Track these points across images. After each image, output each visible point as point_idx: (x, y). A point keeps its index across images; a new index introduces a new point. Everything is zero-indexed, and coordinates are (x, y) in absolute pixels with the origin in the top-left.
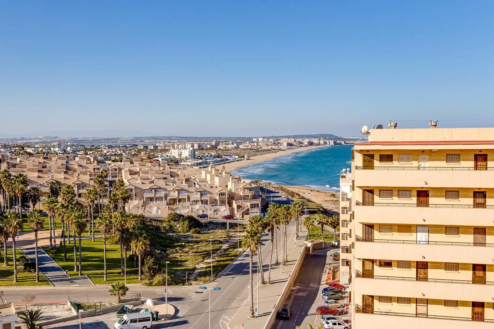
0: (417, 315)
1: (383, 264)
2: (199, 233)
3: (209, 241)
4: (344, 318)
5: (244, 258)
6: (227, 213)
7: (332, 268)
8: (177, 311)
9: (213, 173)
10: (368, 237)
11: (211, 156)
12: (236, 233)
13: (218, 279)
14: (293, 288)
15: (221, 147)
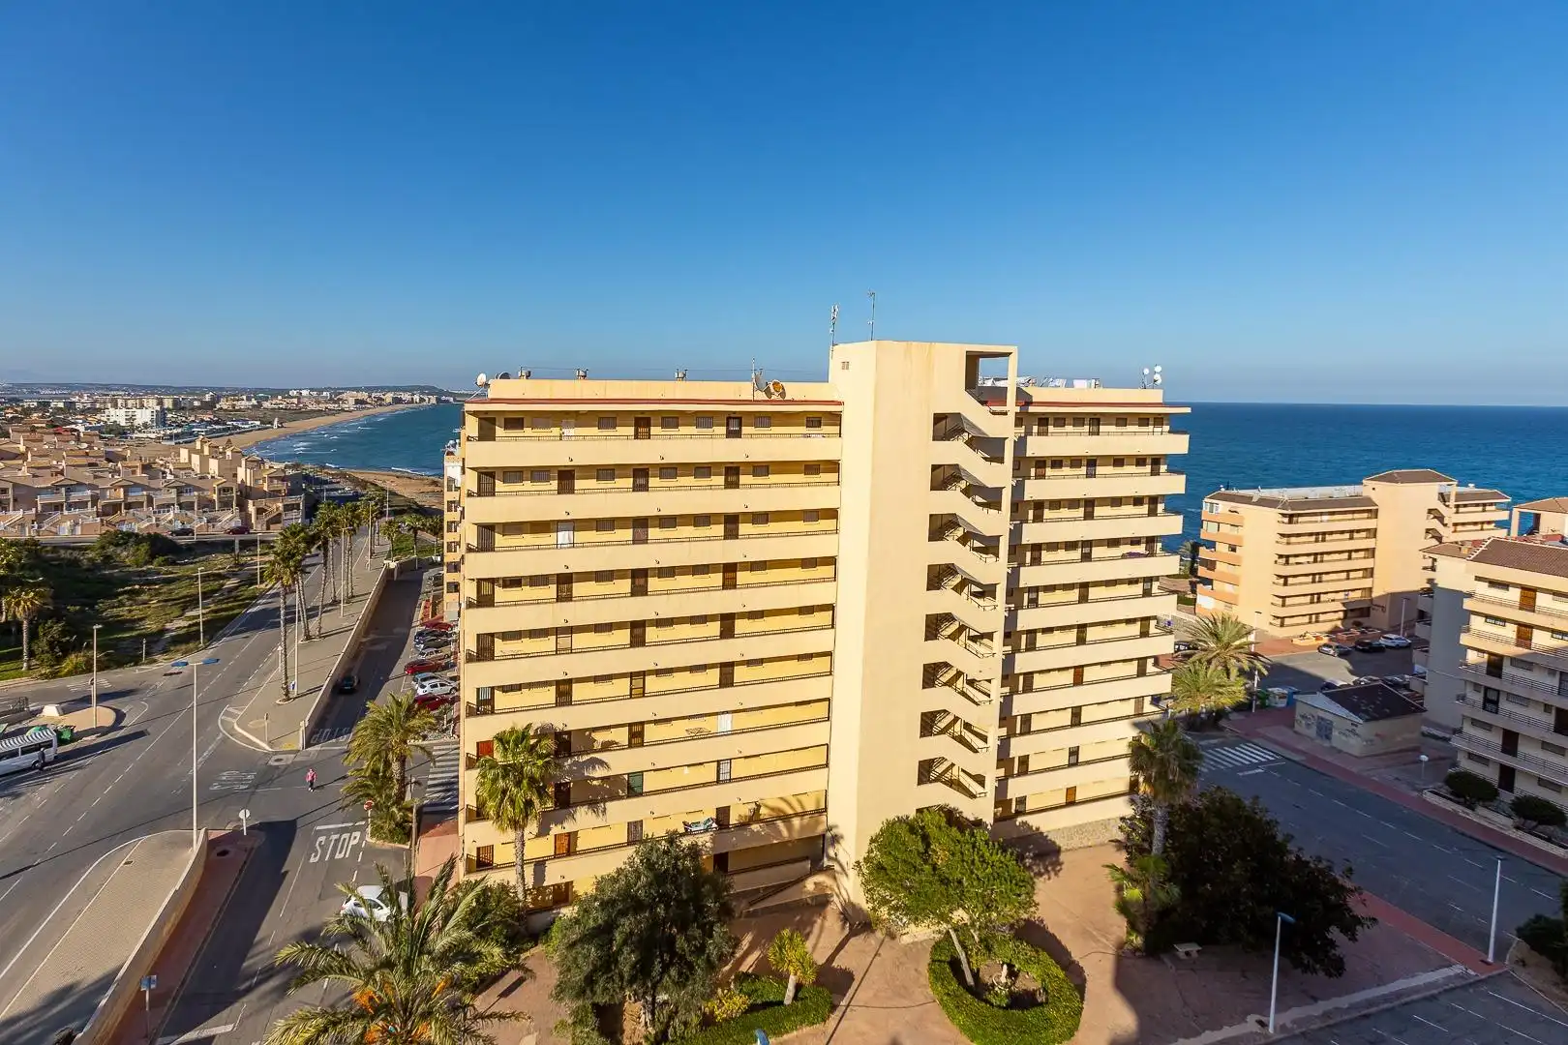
0: (557, 652)
1: (508, 583)
2: (174, 563)
3: (197, 577)
4: (450, 674)
5: (270, 600)
6: (237, 522)
7: (431, 599)
8: (120, 716)
9: (206, 451)
10: (485, 545)
11: (202, 420)
12: (254, 558)
13: (215, 644)
14: (364, 640)
15: (224, 404)
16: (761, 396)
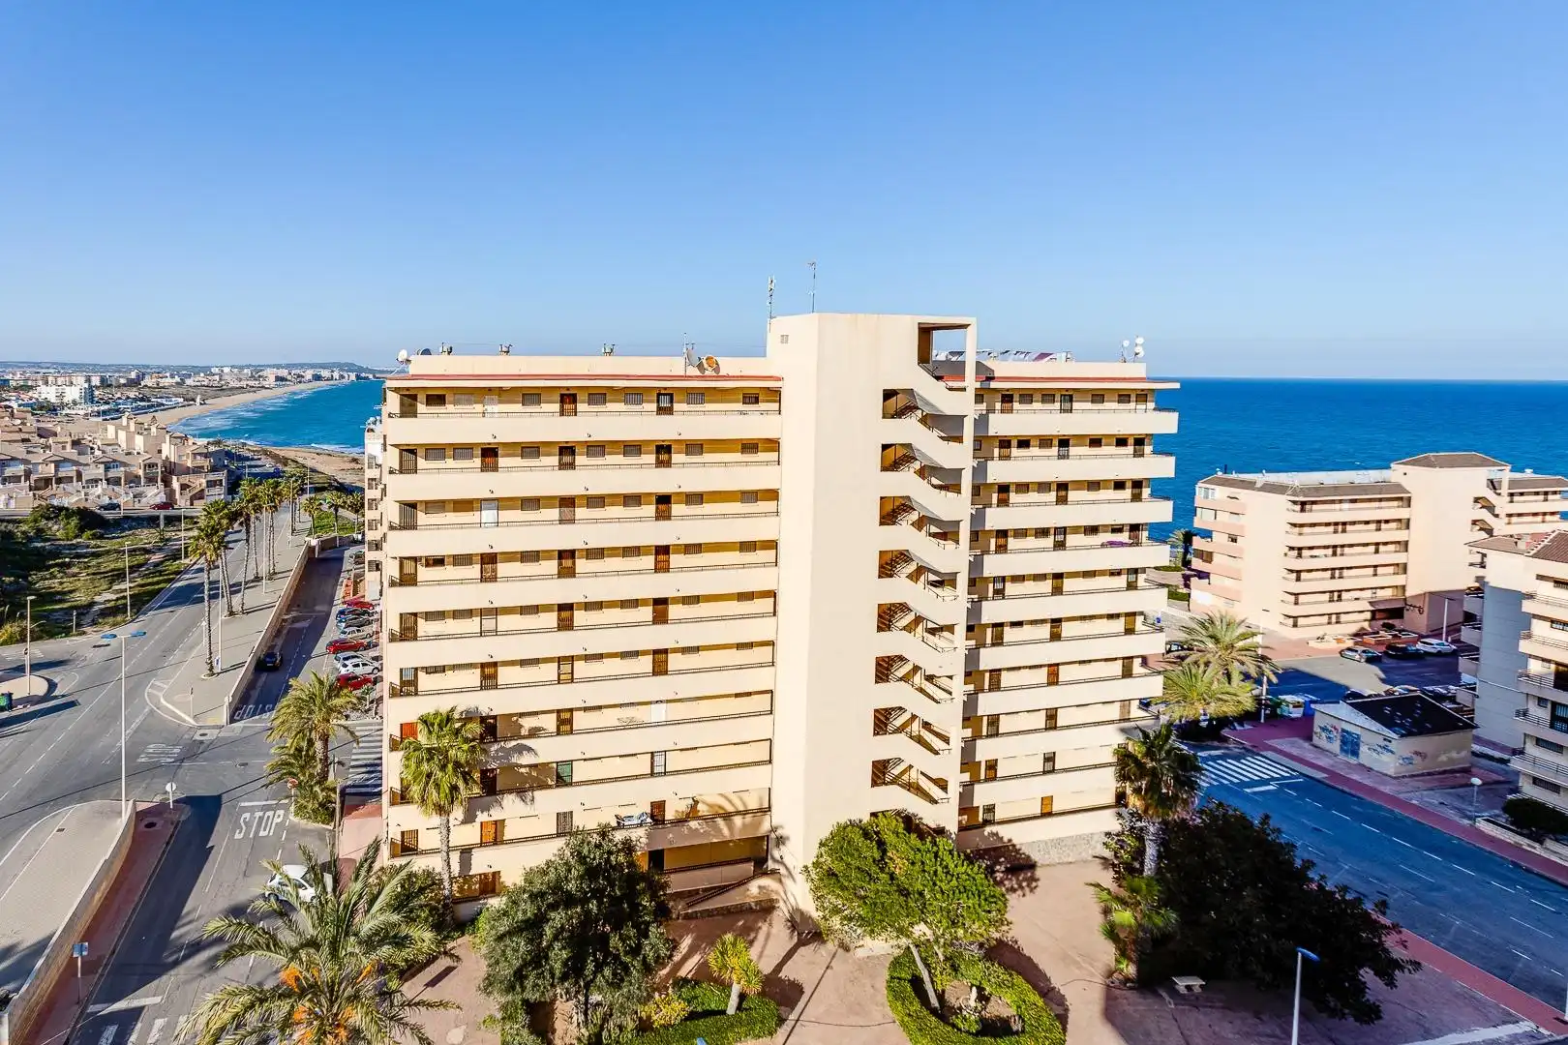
0: (482, 634)
1: (431, 562)
2: (101, 537)
3: (124, 551)
4: (372, 653)
5: (194, 576)
6: (161, 498)
7: (352, 576)
8: (52, 686)
9: (132, 428)
10: (408, 524)
11: (128, 398)
12: (178, 533)
13: (142, 618)
14: (286, 617)
15: (148, 381)
16: (694, 371)
